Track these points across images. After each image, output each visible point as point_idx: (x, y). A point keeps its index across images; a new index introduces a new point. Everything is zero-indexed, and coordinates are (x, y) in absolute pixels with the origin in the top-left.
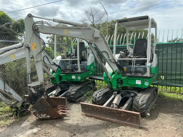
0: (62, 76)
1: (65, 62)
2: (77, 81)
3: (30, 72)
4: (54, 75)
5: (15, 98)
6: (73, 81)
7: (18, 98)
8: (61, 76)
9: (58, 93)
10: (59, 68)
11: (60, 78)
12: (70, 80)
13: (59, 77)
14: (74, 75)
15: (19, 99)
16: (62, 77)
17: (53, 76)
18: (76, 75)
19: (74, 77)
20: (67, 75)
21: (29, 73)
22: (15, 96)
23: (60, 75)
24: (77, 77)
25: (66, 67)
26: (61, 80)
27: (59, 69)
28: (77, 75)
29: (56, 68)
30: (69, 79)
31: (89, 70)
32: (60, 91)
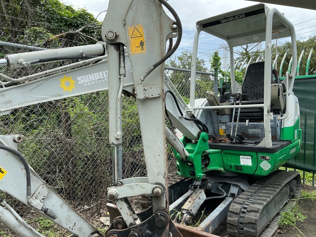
0: (210, 156)
1: (214, 115)
2: (258, 173)
3: (117, 139)
4: (189, 151)
5: (65, 226)
6: (244, 171)
7: (78, 226)
8: (209, 154)
9: (198, 207)
10: (204, 131)
11: (205, 159)
12: (234, 169)
13: (202, 157)
14: (247, 153)
15: (80, 229)
16: (209, 159)
17: (187, 153)
18: (254, 154)
19: (246, 161)
20: (225, 153)
21: (116, 142)
22: (68, 220)
23: (204, 152)
24: (257, 163)
25: (216, 127)
26: (206, 165)
27: (203, 134)
28: (260, 155)
29: (194, 130)
30: (231, 166)
31: (290, 142)
32: (205, 202)
